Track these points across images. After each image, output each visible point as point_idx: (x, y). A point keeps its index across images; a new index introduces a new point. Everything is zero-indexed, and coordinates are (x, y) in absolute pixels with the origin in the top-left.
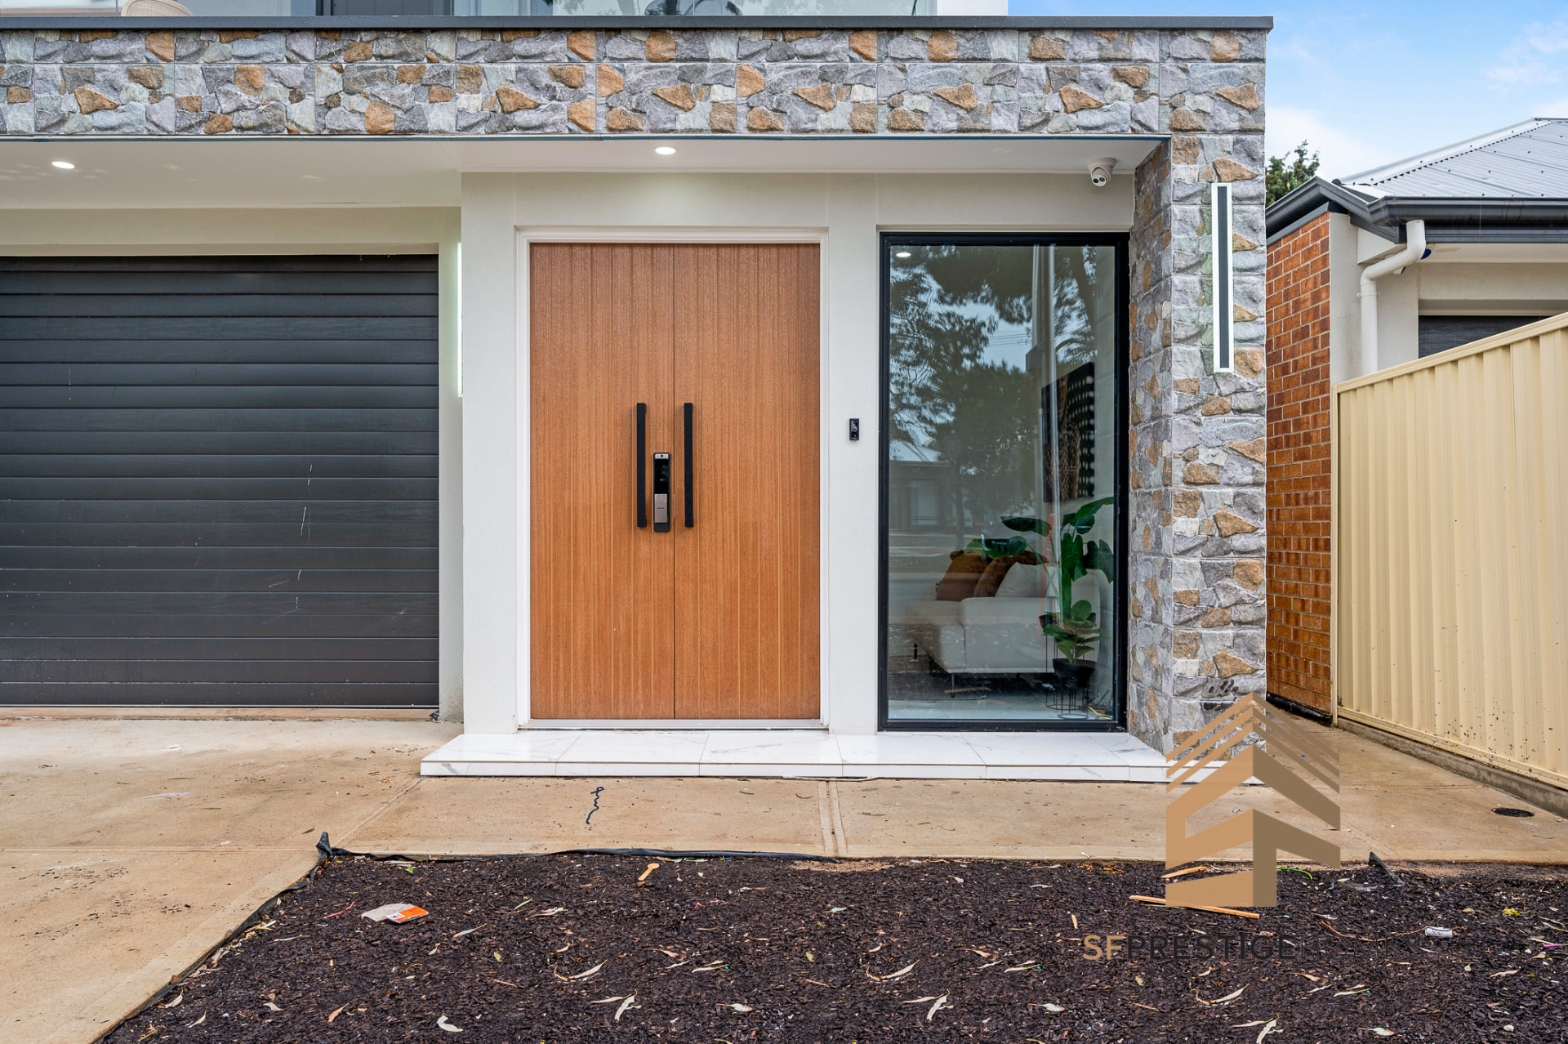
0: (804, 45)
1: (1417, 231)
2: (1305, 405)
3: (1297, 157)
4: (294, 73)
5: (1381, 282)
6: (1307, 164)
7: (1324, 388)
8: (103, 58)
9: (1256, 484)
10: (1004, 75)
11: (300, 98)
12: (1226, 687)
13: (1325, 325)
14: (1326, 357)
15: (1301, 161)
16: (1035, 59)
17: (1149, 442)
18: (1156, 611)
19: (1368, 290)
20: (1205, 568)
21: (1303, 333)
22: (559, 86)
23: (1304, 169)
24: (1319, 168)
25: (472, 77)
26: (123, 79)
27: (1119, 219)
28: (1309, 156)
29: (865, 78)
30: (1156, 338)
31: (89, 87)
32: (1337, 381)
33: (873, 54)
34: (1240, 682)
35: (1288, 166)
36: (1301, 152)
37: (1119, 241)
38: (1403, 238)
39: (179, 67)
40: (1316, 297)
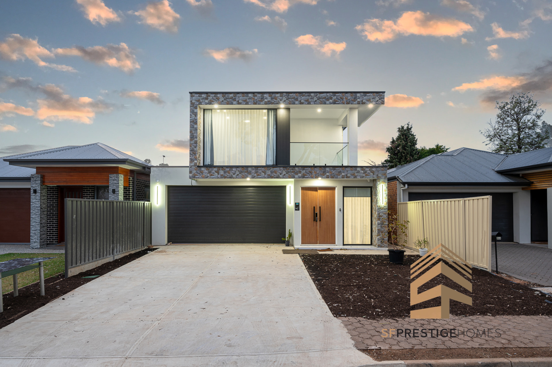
0: (337, 169)
1: (406, 185)
2: (395, 204)
3: (407, 125)
4: (280, 172)
5: (403, 190)
6: (410, 127)
7: (397, 203)
8: (259, 170)
9: (386, 217)
10: (358, 172)
11: (281, 174)
12: (383, 239)
13: (397, 195)
14: (397, 199)
15: (408, 127)
16: (362, 170)
17: (375, 212)
18: (375, 231)
19: (401, 191)
20: (381, 226)
21: (394, 195)
22: (310, 173)
23: (409, 128)
24: (412, 128)
25: (300, 172)
26: (261, 172)
27: (371, 185)
28: (410, 125)
29: (344, 172)
30: (375, 200)
31: (258, 173)
32: (398, 202)
33: (344, 170)
34: (385, 239)
35: (405, 128)
36: (408, 124)
37: (371, 187)
38: (405, 186)
39: (268, 171)
40: (396, 191)
